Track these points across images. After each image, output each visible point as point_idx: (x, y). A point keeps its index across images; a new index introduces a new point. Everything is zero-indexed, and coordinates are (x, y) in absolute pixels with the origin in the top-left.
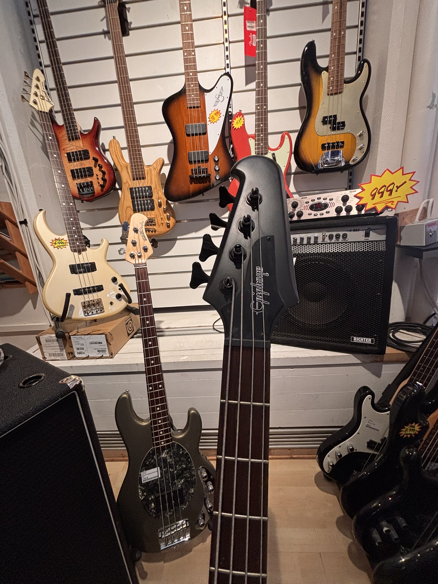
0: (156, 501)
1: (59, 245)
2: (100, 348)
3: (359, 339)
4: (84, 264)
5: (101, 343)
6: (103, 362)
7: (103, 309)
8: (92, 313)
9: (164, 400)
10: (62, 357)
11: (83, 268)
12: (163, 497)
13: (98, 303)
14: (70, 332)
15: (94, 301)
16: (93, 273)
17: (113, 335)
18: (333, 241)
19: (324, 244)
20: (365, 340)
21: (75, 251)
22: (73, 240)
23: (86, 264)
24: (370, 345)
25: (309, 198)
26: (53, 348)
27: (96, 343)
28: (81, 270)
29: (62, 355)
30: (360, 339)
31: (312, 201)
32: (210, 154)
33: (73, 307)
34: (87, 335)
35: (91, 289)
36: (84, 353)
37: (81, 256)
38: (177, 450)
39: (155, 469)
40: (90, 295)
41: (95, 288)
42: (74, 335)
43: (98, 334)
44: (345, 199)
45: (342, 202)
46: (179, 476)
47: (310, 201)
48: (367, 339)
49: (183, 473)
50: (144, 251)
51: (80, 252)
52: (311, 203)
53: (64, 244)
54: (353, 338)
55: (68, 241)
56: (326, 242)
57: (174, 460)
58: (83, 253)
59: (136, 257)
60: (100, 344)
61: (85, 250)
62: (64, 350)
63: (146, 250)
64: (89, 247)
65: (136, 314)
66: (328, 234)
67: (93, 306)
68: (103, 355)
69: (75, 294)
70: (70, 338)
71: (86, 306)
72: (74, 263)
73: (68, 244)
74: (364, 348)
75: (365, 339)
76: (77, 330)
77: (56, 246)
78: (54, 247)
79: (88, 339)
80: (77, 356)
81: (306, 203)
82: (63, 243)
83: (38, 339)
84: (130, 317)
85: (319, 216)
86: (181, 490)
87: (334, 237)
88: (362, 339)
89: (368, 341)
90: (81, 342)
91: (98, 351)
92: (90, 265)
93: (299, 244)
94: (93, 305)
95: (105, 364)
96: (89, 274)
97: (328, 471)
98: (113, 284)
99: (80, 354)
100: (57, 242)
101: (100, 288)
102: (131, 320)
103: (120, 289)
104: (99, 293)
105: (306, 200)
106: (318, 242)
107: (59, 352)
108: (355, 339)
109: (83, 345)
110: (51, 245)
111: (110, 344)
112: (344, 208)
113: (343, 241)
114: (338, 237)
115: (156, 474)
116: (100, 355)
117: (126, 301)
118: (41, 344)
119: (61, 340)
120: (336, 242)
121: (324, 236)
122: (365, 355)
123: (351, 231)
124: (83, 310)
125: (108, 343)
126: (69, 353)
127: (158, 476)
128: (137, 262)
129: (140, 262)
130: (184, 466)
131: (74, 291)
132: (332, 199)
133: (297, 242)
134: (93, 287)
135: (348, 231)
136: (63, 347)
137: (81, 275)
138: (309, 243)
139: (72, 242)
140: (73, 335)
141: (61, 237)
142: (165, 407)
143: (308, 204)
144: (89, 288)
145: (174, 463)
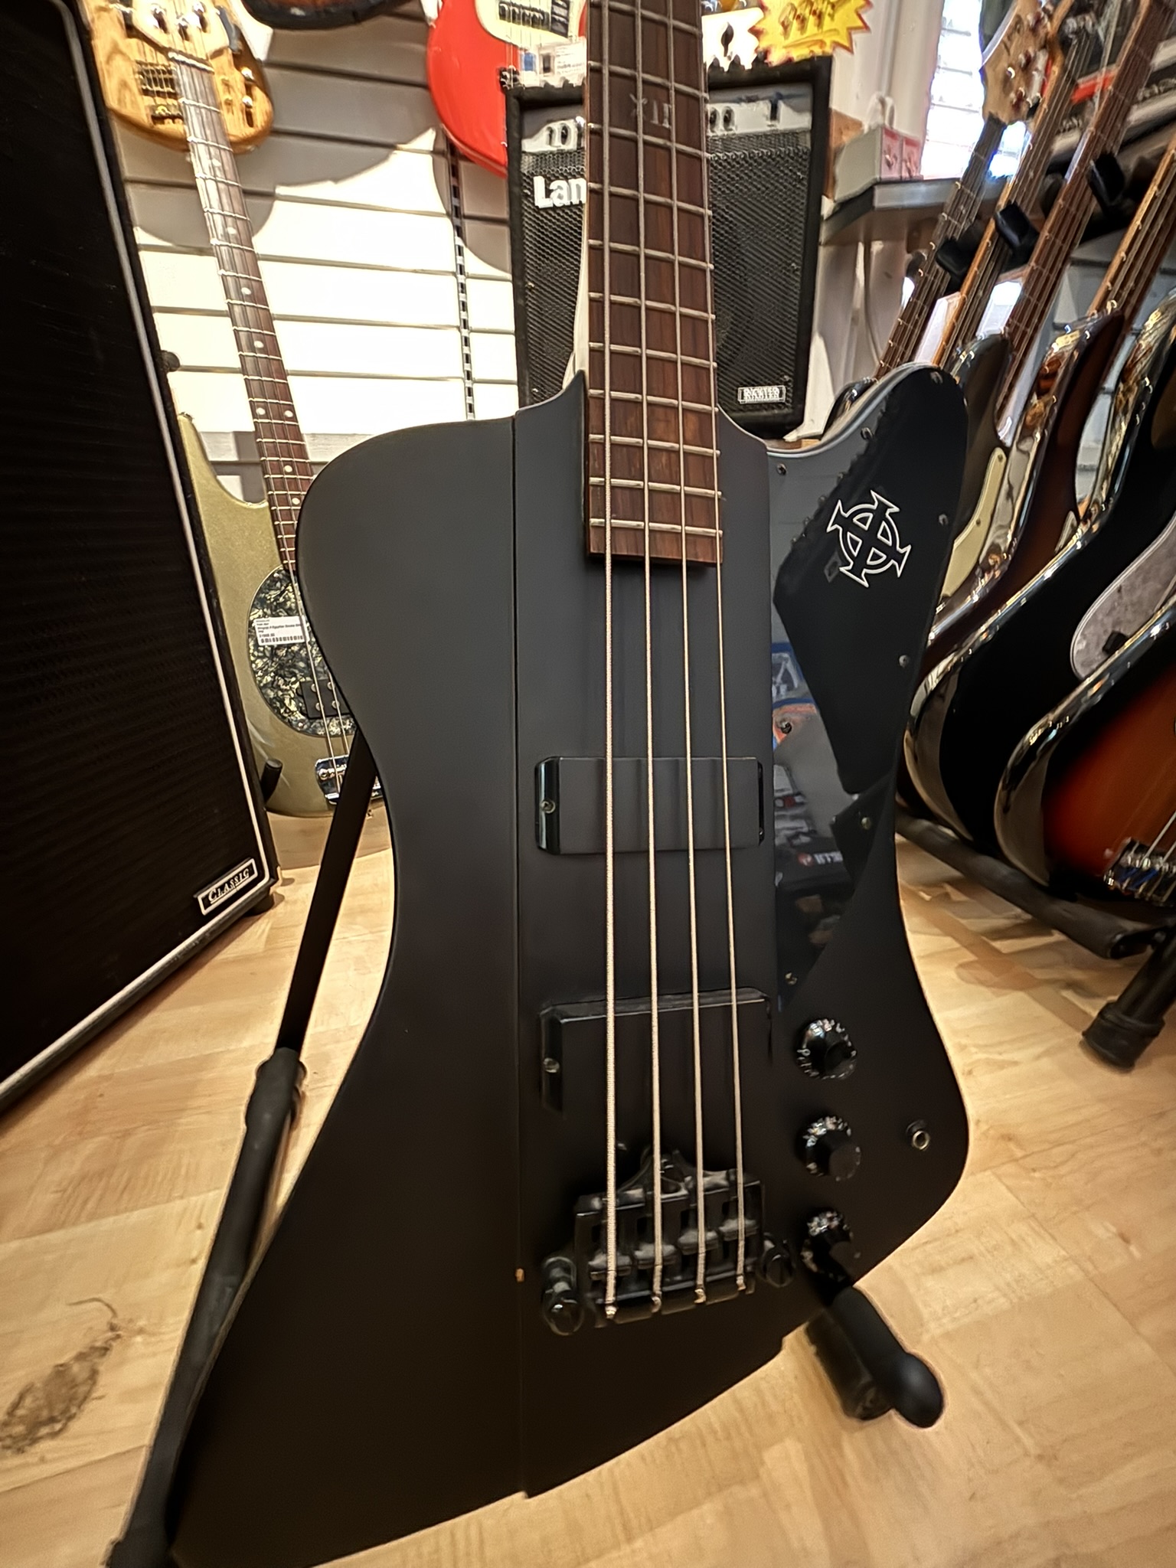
3: (755, 392)
9: (303, 452)
20: (768, 392)
24: (777, 405)
30: (757, 393)
39: (295, 619)
48: (770, 389)
54: (742, 392)
74: (765, 414)
75: (766, 389)
88: (761, 392)
89: (774, 393)
108: (746, 390)
115: (298, 631)
123: (740, 101)
127: (303, 637)
135: (735, 102)
142: (307, 469)
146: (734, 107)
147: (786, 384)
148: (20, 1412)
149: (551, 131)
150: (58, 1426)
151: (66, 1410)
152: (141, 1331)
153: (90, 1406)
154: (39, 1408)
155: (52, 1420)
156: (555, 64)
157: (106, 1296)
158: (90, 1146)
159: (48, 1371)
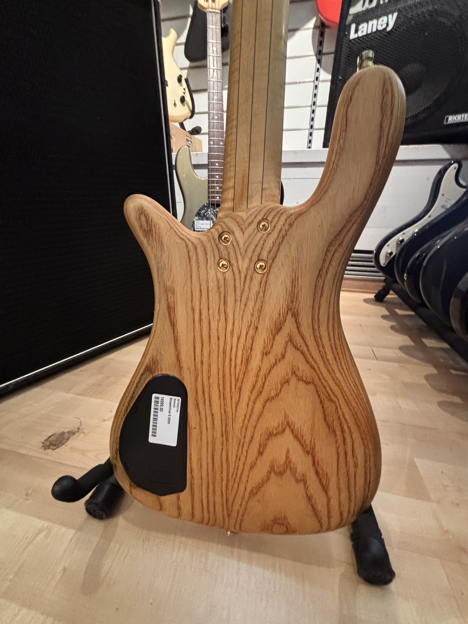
20: (464, 117)
30: (457, 118)
39: (208, 222)
48: (466, 115)
54: (448, 118)
88: (459, 117)
97: (384, 264)
98: (178, 84)
103: (184, 93)
108: (450, 118)
115: (208, 226)
117: (190, 110)
128: (210, 6)
129: (214, 7)
148: (50, 439)
150: (55, 448)
151: (58, 445)
152: (84, 433)
153: (63, 446)
154: (54, 441)
155: (55, 445)
157: (82, 419)
158: (100, 377)
159: (61, 432)
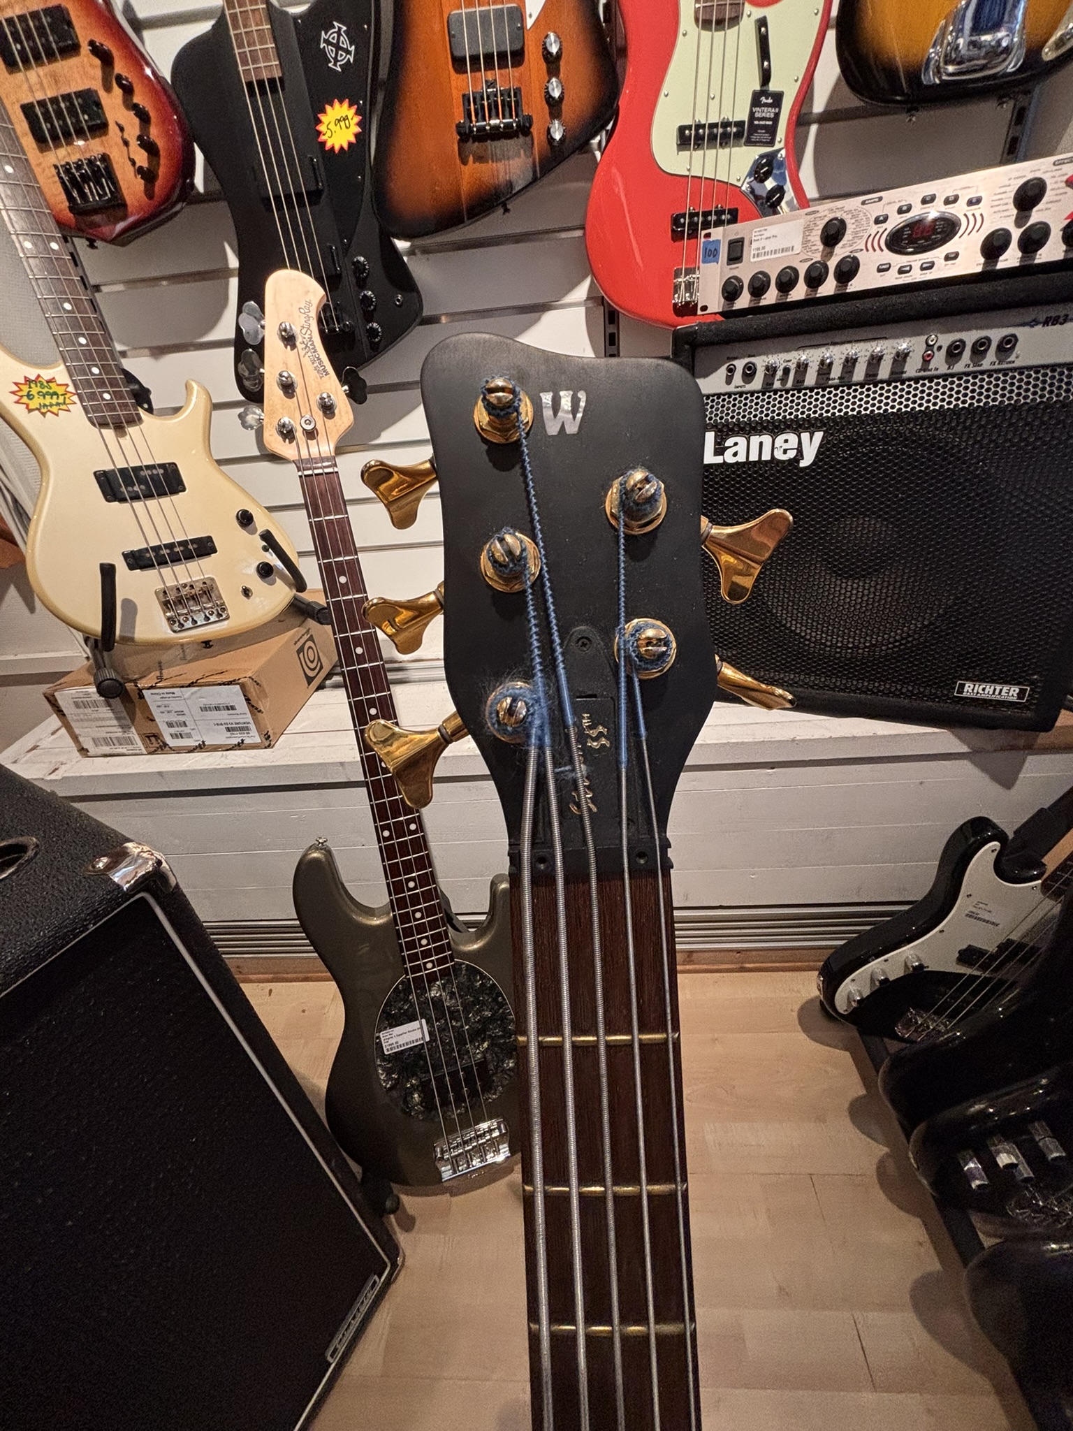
0: (424, 1088)
1: (42, 401)
2: (233, 721)
3: (981, 687)
4: (140, 468)
5: (233, 708)
6: (247, 759)
7: (223, 610)
8: (194, 622)
9: (425, 862)
10: (130, 747)
11: (142, 481)
12: (440, 1080)
13: (205, 593)
14: (141, 678)
15: (192, 587)
16: (174, 497)
17: (264, 684)
18: (959, 367)
19: (923, 378)
20: (1001, 690)
21: (103, 424)
22: (87, 384)
23: (148, 467)
24: (1011, 704)
25: (892, 199)
26: (100, 723)
27: (217, 708)
28: (136, 488)
29: (130, 741)
30: (984, 689)
31: (900, 211)
32: (529, 23)
33: (130, 606)
34: (189, 686)
35: (177, 549)
36: (189, 736)
37: (125, 441)
38: (469, 979)
39: (416, 1024)
40: (179, 568)
41: (190, 547)
42: (152, 687)
43: (220, 684)
44: (1028, 197)
45: (1015, 212)
46: (478, 1034)
47: (892, 211)
48: (1005, 688)
49: (484, 1030)
50: (324, 413)
51: (119, 428)
52: (895, 221)
53: (61, 400)
54: (962, 686)
55: (71, 389)
56: (933, 373)
57: (462, 1003)
58: (132, 430)
59: (299, 435)
60: (231, 712)
61: (135, 420)
62: (133, 729)
63: (328, 409)
64: (150, 410)
65: (322, 624)
66: (945, 340)
67: (191, 603)
68: (243, 741)
69: (131, 567)
70: (141, 697)
71: (174, 602)
72: (108, 467)
73: (75, 398)
74: (989, 712)
75: (998, 687)
76: (158, 673)
77: (33, 405)
78: (30, 411)
79: (194, 696)
80: (171, 742)
81: (877, 221)
82: (55, 393)
83: (51, 698)
84: (308, 632)
85: (917, 276)
86: (482, 1065)
87: (967, 353)
88: (989, 689)
89: (1010, 693)
90: (175, 705)
91: (228, 730)
92: (161, 471)
93: (837, 381)
94: (193, 598)
95: (252, 765)
96: (165, 501)
98: (242, 533)
99: (177, 737)
100: (35, 390)
101: (204, 547)
102: (311, 639)
103: (265, 549)
104: (205, 562)
105: (876, 210)
106: (903, 372)
107: (120, 735)
108: (969, 687)
109: (181, 713)
110: (17, 402)
111: (260, 711)
112: (1016, 234)
113: (997, 367)
114: (980, 348)
115: (418, 1035)
116: (235, 741)
117: (290, 585)
118: (64, 715)
119: (116, 702)
120: (971, 369)
121: (929, 347)
122: (986, 731)
123: (1033, 323)
124: (165, 613)
125: (254, 709)
126: (148, 737)
127: (423, 1038)
128: (305, 454)
129: (314, 452)
130: (488, 1014)
131: (126, 556)
132: (979, 201)
133: (832, 376)
134: (183, 544)
135: (1023, 325)
136: (129, 722)
137: (138, 505)
138: (871, 378)
139: (88, 392)
140: (149, 689)
141: (46, 374)
142: (429, 879)
143: (884, 226)
144: (170, 546)
145: (460, 1008)
146: (1018, 331)
147: (1032, 683)
149: (731, 370)
156: (749, 253)
